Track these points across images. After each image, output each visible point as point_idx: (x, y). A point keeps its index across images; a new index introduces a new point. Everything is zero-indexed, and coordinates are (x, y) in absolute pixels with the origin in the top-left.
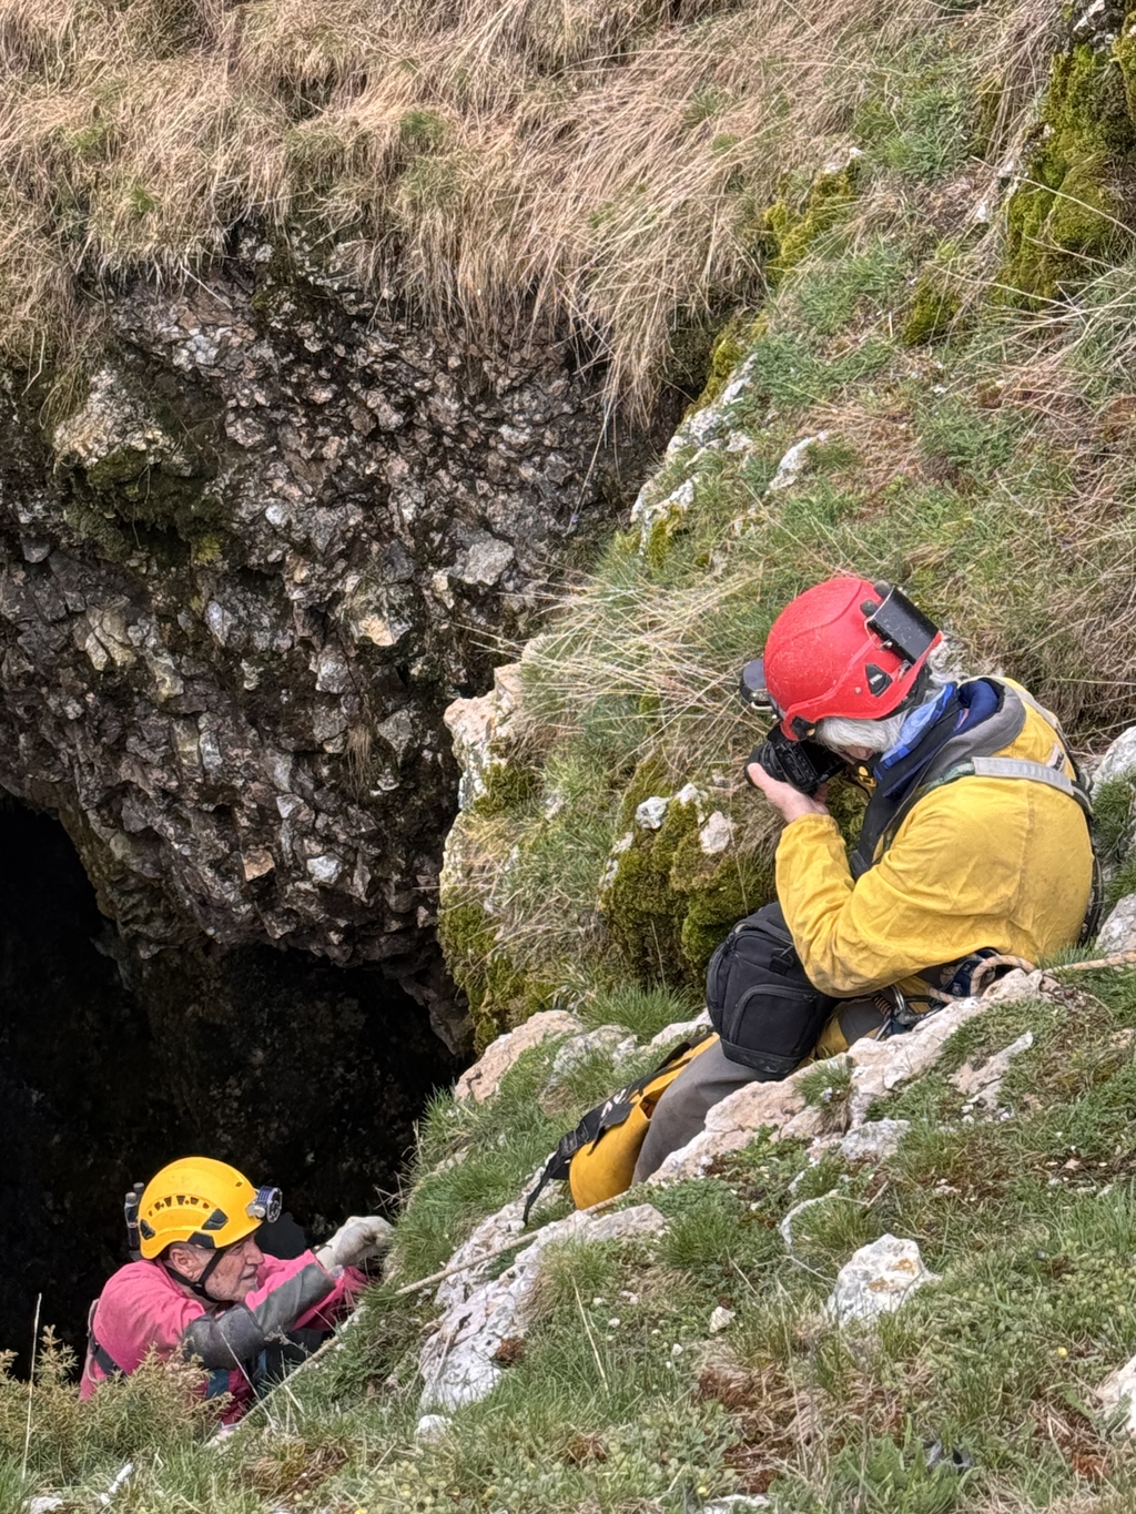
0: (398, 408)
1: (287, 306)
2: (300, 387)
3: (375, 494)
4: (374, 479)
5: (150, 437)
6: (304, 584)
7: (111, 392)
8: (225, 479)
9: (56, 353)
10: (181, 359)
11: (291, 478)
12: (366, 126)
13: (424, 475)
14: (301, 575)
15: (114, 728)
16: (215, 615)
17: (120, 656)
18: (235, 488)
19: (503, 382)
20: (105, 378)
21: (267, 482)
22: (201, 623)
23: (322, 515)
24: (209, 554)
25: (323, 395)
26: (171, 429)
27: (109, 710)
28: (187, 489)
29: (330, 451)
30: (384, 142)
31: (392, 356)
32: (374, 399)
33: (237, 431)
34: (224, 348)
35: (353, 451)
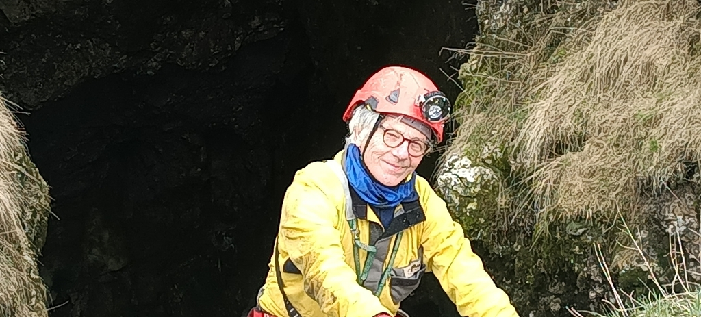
9: (624, 219)
20: (642, 234)
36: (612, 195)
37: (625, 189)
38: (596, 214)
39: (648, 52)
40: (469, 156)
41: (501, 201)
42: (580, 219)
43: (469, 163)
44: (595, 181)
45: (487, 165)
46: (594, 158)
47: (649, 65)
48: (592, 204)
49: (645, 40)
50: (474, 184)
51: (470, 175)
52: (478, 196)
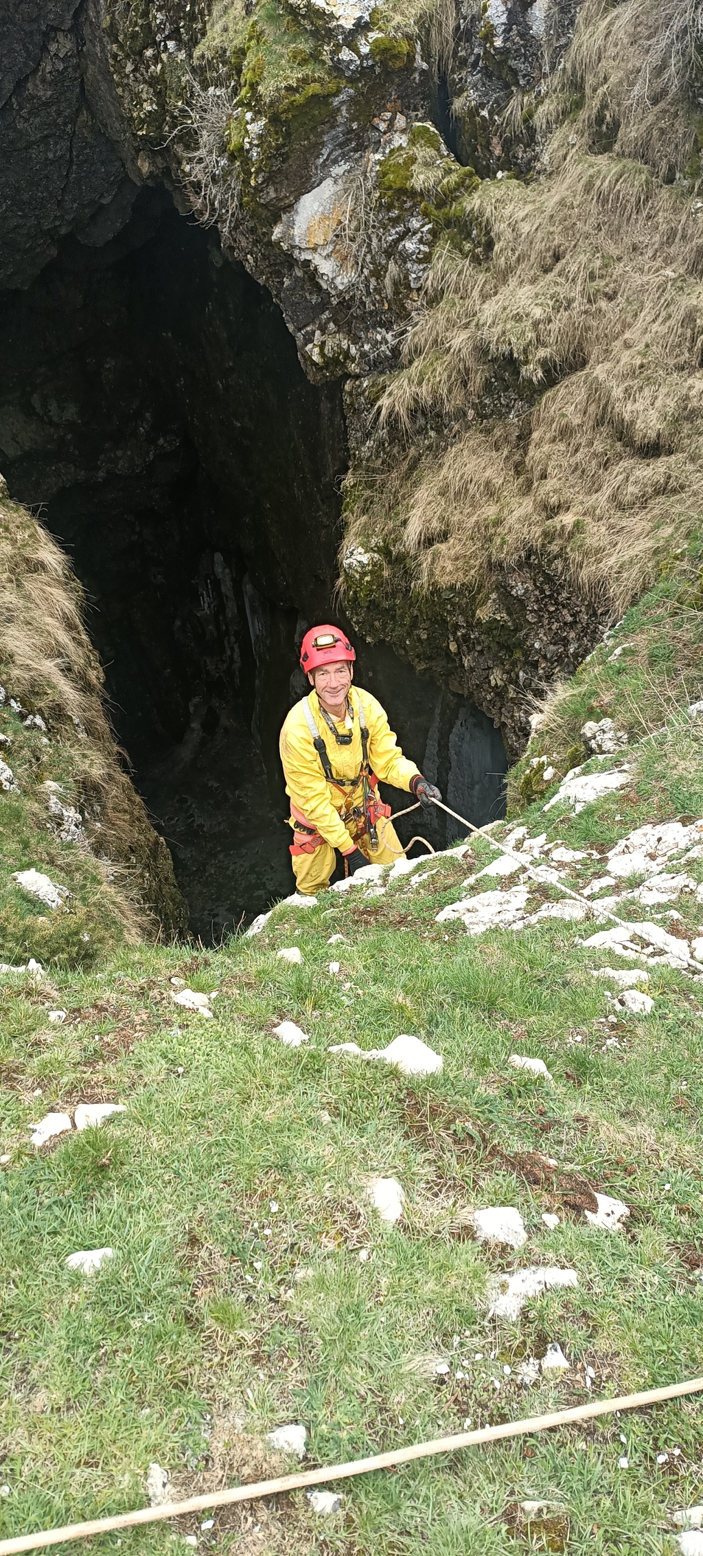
0: (571, 616)
1: (541, 579)
2: (545, 605)
3: (565, 642)
4: (565, 638)
5: (502, 616)
6: (543, 668)
7: (494, 600)
8: (524, 632)
9: (481, 587)
10: (513, 593)
11: (545, 635)
12: (564, 522)
13: (579, 639)
14: (543, 665)
15: (499, 704)
16: (521, 674)
17: (499, 683)
18: (527, 635)
19: (600, 611)
20: (494, 596)
21: (538, 634)
22: (518, 676)
23: (552, 647)
24: (518, 655)
25: (552, 609)
26: (509, 614)
27: (497, 699)
28: (512, 634)
29: (554, 627)
30: (569, 528)
31: (569, 599)
32: (565, 612)
33: (529, 617)
34: (527, 590)
35: (560, 628)
36: (472, 572)
37: (481, 567)
38: (463, 585)
39: (487, 474)
40: (362, 545)
41: (386, 573)
42: (452, 588)
43: (363, 551)
44: (460, 563)
45: (375, 552)
46: (458, 548)
47: (488, 483)
48: (459, 579)
49: (483, 465)
50: (368, 565)
51: (365, 559)
52: (371, 572)
